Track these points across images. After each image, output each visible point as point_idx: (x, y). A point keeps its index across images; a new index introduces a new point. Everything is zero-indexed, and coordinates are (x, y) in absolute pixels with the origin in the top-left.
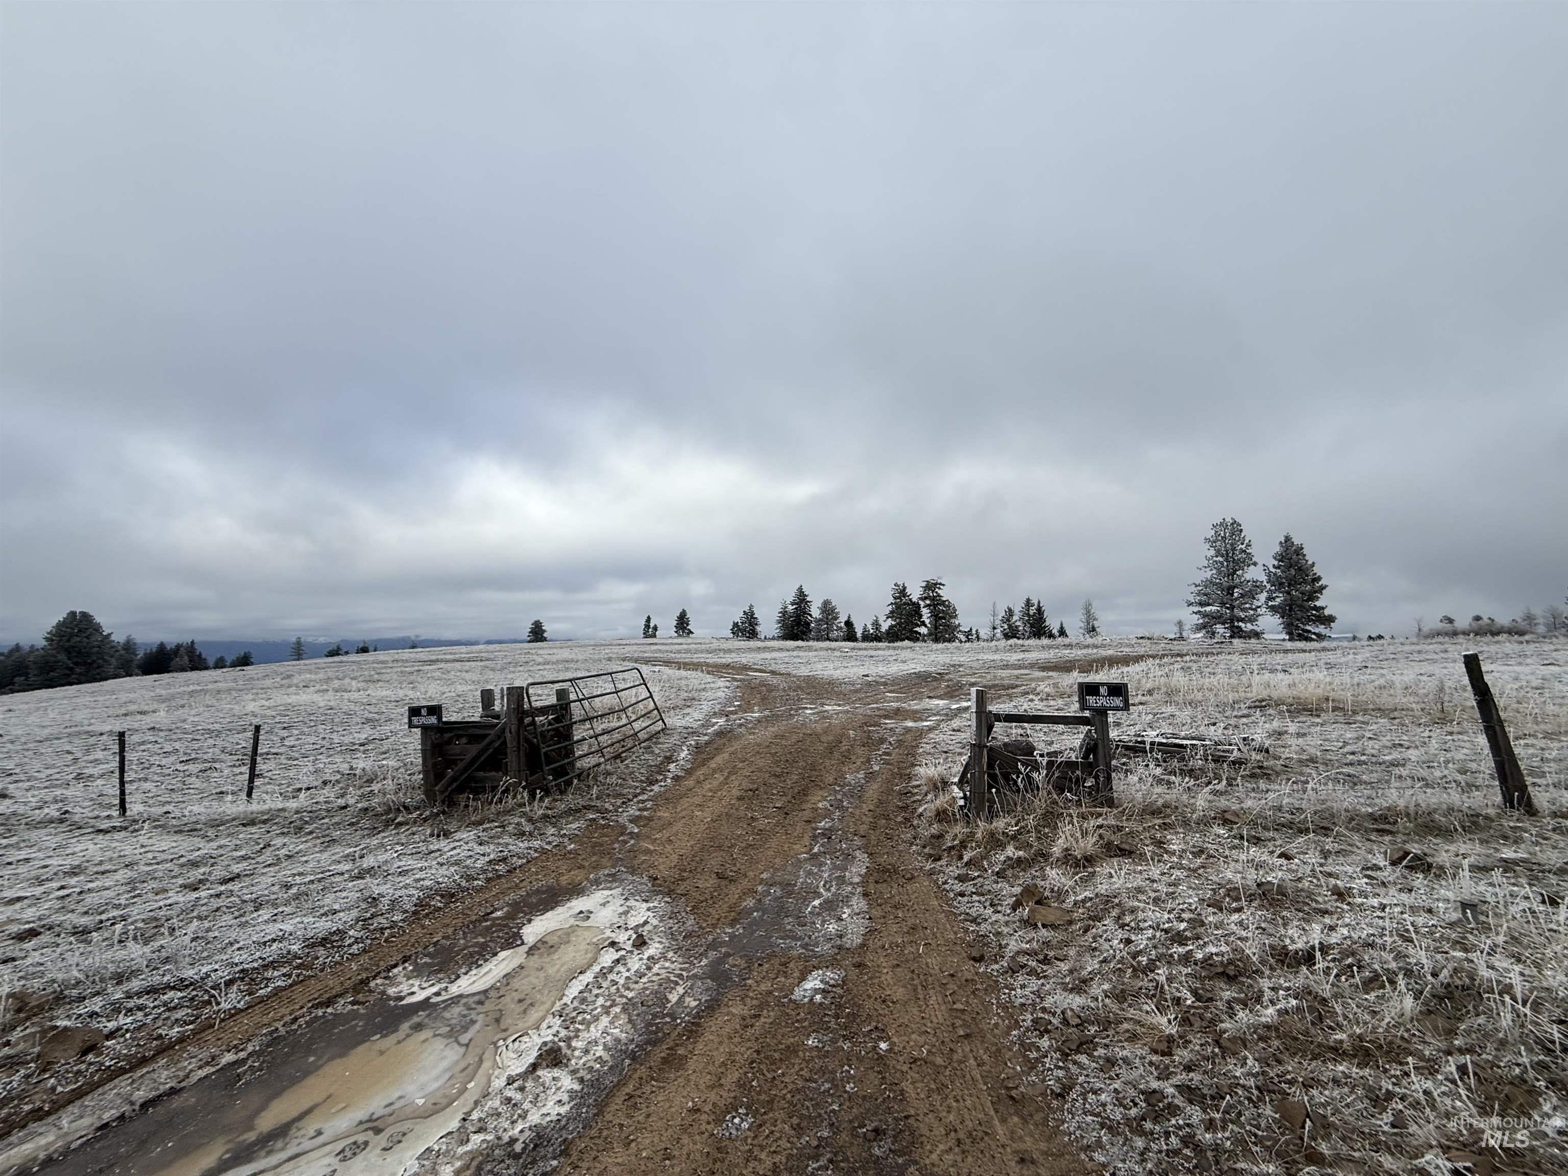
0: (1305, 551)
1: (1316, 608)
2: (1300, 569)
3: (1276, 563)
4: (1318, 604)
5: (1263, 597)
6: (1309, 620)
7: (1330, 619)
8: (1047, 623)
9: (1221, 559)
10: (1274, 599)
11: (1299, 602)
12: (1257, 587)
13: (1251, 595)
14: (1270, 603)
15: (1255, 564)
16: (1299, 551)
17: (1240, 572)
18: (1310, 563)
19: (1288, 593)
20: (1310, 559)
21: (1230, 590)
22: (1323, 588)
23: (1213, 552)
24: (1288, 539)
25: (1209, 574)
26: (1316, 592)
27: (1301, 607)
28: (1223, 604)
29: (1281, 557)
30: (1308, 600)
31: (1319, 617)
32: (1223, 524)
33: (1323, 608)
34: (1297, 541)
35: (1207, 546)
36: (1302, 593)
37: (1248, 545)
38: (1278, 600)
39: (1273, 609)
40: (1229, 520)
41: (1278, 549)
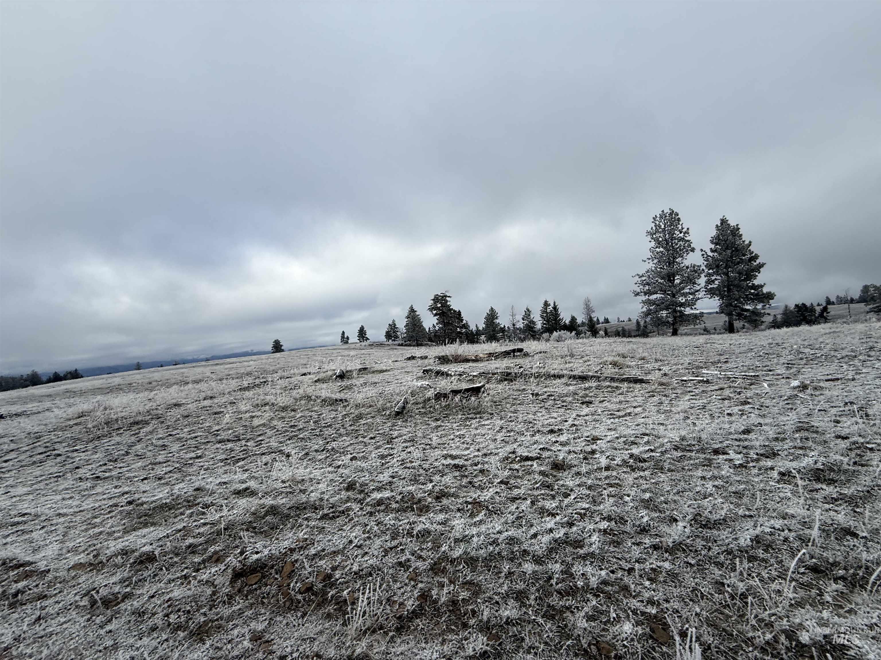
0: (741, 232)
1: (754, 287)
2: (737, 250)
3: (713, 246)
4: (756, 282)
5: (702, 281)
6: (748, 299)
7: (770, 296)
8: (561, 317)
9: (662, 249)
10: (713, 281)
11: (736, 282)
12: (696, 271)
13: (691, 280)
14: (710, 286)
15: (693, 250)
16: (735, 232)
17: (679, 260)
18: (747, 242)
19: (727, 274)
20: (746, 239)
21: (670, 277)
22: (761, 266)
23: (653, 244)
24: (724, 221)
25: (651, 265)
26: (753, 270)
27: (738, 286)
28: (664, 292)
29: (716, 241)
30: (745, 280)
31: (757, 295)
32: (663, 215)
33: (762, 286)
34: (732, 223)
35: (649, 238)
36: (740, 273)
37: (687, 233)
38: (717, 282)
39: (712, 292)
40: (667, 211)
41: (714, 232)
